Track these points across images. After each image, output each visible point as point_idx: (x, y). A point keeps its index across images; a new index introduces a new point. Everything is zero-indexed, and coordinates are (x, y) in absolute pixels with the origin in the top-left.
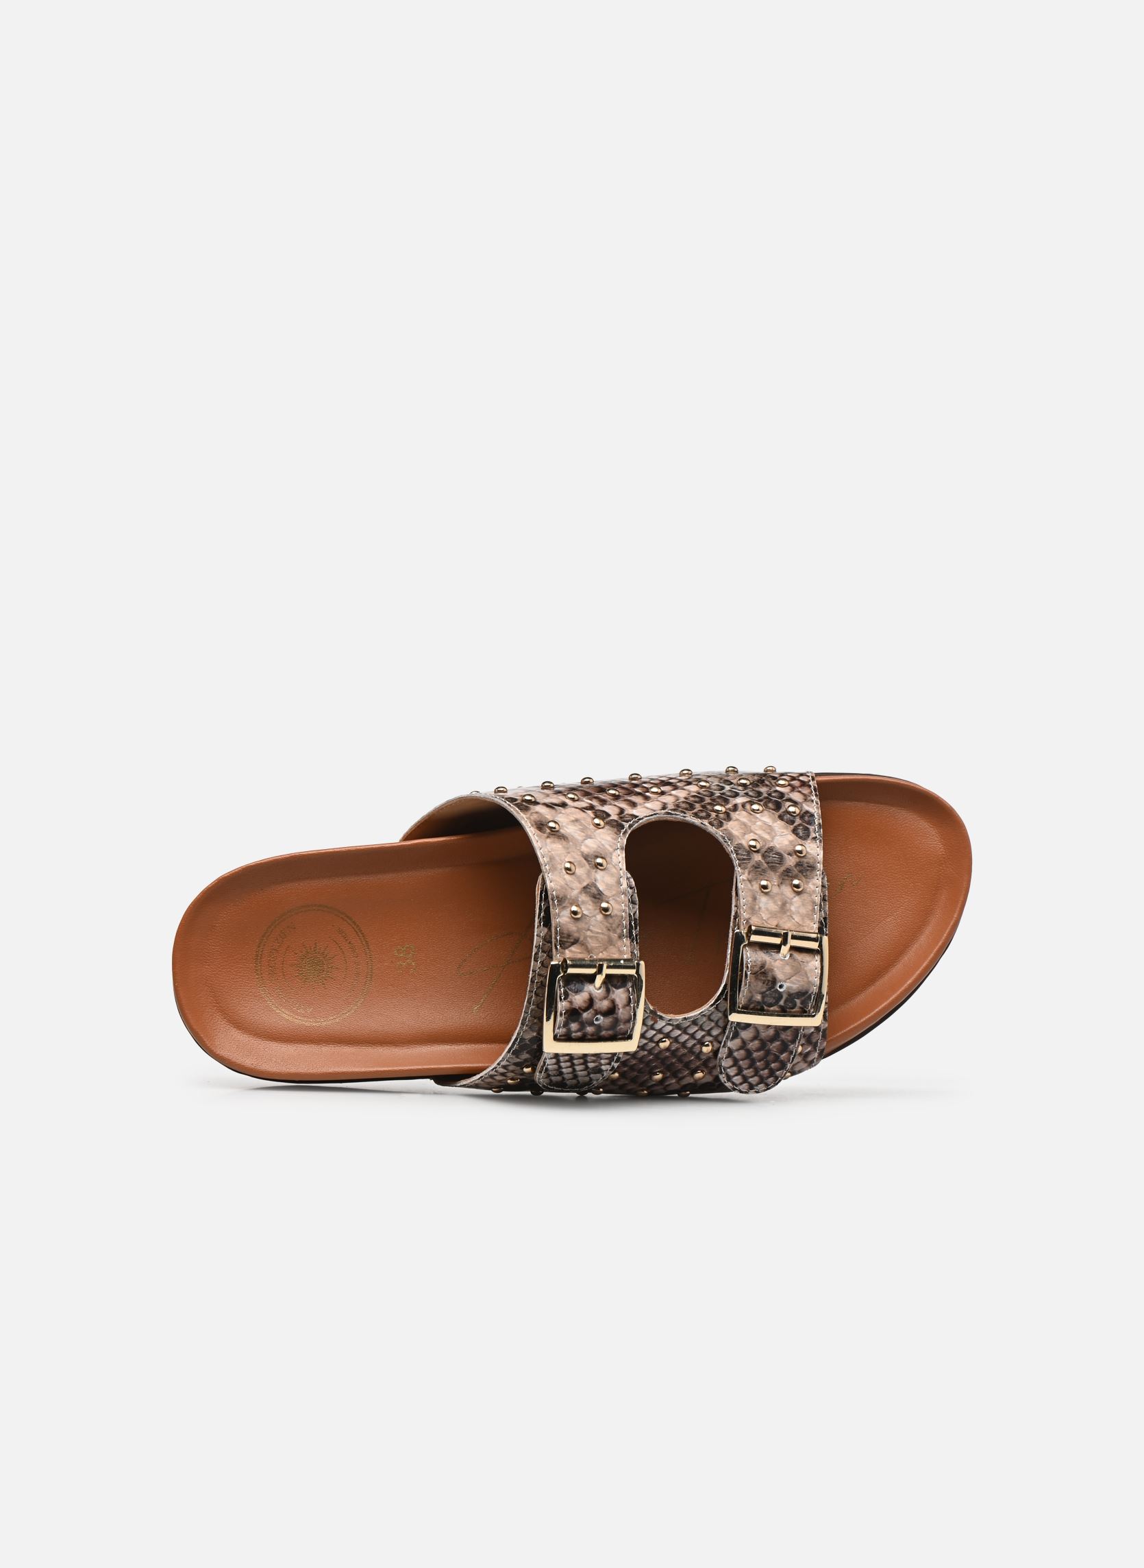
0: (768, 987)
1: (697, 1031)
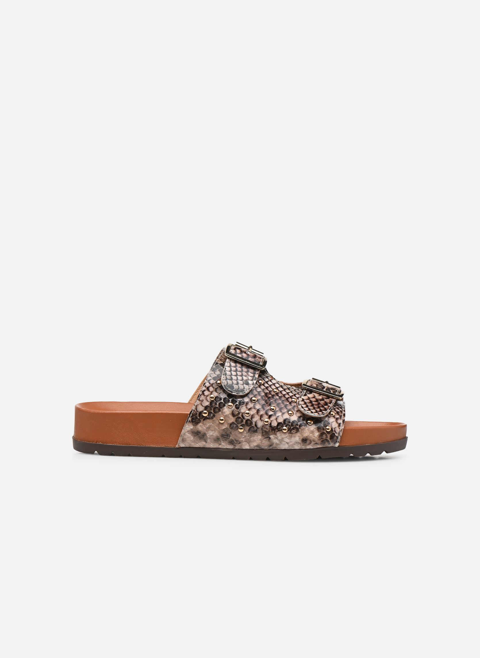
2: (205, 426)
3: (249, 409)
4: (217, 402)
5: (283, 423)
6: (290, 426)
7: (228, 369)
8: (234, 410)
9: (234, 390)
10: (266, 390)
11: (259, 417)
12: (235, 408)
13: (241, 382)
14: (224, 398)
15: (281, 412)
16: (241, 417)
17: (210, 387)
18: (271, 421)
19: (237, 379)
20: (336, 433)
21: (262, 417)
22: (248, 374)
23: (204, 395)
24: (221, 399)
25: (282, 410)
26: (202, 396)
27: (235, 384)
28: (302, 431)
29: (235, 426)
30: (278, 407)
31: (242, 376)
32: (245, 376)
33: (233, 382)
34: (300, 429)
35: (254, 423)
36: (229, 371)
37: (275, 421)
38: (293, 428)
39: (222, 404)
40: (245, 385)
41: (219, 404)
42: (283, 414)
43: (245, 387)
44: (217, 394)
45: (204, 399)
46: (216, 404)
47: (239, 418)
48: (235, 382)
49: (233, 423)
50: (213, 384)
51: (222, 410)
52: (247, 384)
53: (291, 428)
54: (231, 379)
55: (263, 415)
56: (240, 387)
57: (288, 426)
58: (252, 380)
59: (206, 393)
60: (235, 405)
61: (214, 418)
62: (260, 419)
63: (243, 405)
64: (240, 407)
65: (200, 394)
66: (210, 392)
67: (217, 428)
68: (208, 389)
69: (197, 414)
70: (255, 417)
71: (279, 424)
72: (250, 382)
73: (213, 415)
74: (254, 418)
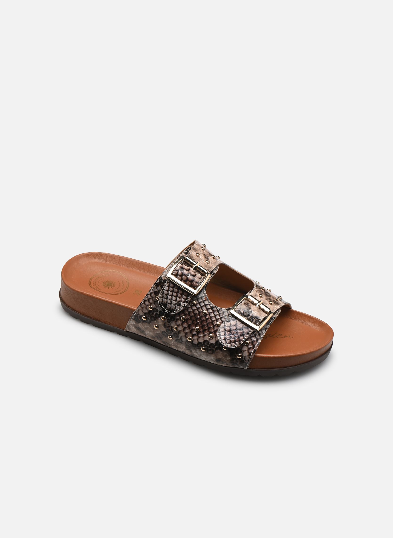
0: (247, 309)
1: (217, 315)
2: (143, 326)
3: (178, 326)
4: (154, 312)
5: (202, 343)
6: (208, 347)
7: (166, 288)
8: (166, 323)
9: (166, 308)
10: (196, 311)
11: (184, 334)
12: (167, 322)
13: (174, 302)
14: (160, 310)
15: (203, 333)
16: (171, 330)
17: (151, 299)
18: (194, 339)
19: (172, 299)
20: (245, 360)
21: (187, 335)
22: (182, 296)
23: (145, 305)
24: (157, 311)
25: (205, 332)
26: (144, 304)
27: (168, 303)
28: (217, 353)
29: (165, 334)
30: (202, 329)
31: (176, 297)
32: (179, 298)
33: (168, 301)
34: (215, 351)
35: (180, 337)
36: (167, 291)
37: (196, 340)
38: (210, 349)
39: (157, 315)
40: (176, 306)
41: (156, 314)
42: (205, 335)
43: (176, 307)
44: (155, 306)
45: (144, 307)
46: (153, 314)
47: (169, 330)
48: (169, 301)
49: (164, 332)
50: (153, 297)
51: (157, 320)
52: (179, 305)
53: (208, 349)
54: (167, 298)
55: (188, 333)
56: (172, 307)
57: (206, 347)
58: (184, 302)
59: (147, 303)
60: (167, 319)
61: (151, 324)
62: (185, 335)
63: (173, 321)
64: (171, 322)
65: (142, 302)
66: (150, 303)
67: (153, 331)
68: (149, 300)
69: (138, 316)
70: (182, 333)
71: (199, 343)
72: (182, 304)
73: (150, 321)
74: (180, 333)
